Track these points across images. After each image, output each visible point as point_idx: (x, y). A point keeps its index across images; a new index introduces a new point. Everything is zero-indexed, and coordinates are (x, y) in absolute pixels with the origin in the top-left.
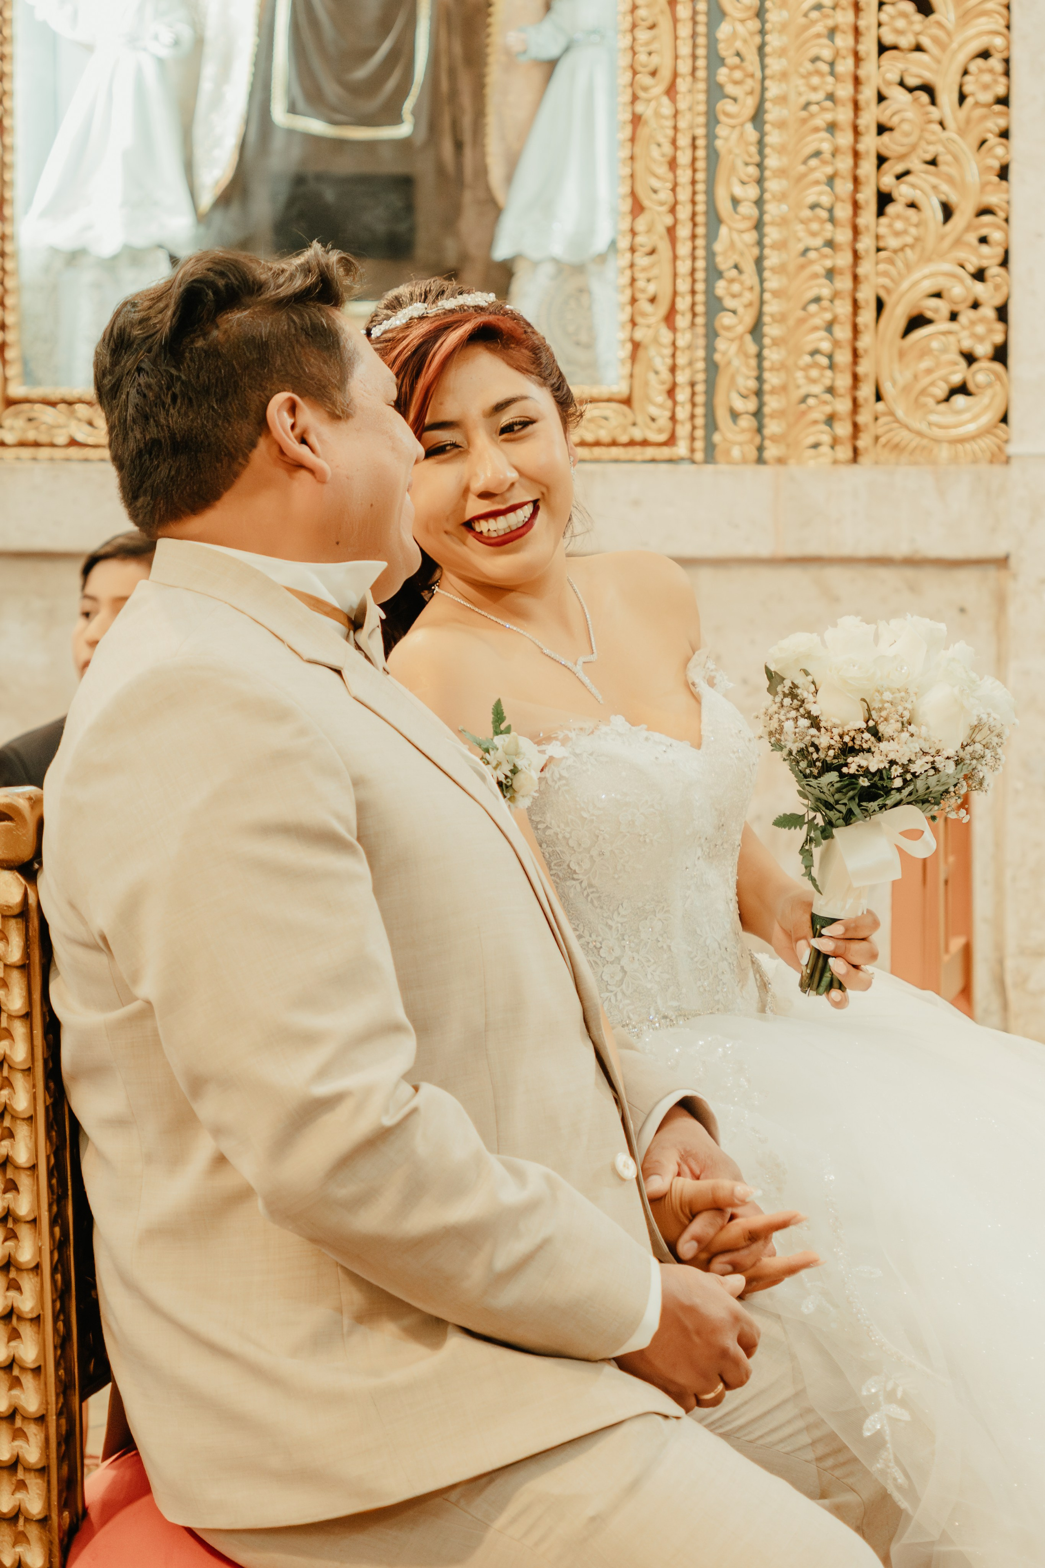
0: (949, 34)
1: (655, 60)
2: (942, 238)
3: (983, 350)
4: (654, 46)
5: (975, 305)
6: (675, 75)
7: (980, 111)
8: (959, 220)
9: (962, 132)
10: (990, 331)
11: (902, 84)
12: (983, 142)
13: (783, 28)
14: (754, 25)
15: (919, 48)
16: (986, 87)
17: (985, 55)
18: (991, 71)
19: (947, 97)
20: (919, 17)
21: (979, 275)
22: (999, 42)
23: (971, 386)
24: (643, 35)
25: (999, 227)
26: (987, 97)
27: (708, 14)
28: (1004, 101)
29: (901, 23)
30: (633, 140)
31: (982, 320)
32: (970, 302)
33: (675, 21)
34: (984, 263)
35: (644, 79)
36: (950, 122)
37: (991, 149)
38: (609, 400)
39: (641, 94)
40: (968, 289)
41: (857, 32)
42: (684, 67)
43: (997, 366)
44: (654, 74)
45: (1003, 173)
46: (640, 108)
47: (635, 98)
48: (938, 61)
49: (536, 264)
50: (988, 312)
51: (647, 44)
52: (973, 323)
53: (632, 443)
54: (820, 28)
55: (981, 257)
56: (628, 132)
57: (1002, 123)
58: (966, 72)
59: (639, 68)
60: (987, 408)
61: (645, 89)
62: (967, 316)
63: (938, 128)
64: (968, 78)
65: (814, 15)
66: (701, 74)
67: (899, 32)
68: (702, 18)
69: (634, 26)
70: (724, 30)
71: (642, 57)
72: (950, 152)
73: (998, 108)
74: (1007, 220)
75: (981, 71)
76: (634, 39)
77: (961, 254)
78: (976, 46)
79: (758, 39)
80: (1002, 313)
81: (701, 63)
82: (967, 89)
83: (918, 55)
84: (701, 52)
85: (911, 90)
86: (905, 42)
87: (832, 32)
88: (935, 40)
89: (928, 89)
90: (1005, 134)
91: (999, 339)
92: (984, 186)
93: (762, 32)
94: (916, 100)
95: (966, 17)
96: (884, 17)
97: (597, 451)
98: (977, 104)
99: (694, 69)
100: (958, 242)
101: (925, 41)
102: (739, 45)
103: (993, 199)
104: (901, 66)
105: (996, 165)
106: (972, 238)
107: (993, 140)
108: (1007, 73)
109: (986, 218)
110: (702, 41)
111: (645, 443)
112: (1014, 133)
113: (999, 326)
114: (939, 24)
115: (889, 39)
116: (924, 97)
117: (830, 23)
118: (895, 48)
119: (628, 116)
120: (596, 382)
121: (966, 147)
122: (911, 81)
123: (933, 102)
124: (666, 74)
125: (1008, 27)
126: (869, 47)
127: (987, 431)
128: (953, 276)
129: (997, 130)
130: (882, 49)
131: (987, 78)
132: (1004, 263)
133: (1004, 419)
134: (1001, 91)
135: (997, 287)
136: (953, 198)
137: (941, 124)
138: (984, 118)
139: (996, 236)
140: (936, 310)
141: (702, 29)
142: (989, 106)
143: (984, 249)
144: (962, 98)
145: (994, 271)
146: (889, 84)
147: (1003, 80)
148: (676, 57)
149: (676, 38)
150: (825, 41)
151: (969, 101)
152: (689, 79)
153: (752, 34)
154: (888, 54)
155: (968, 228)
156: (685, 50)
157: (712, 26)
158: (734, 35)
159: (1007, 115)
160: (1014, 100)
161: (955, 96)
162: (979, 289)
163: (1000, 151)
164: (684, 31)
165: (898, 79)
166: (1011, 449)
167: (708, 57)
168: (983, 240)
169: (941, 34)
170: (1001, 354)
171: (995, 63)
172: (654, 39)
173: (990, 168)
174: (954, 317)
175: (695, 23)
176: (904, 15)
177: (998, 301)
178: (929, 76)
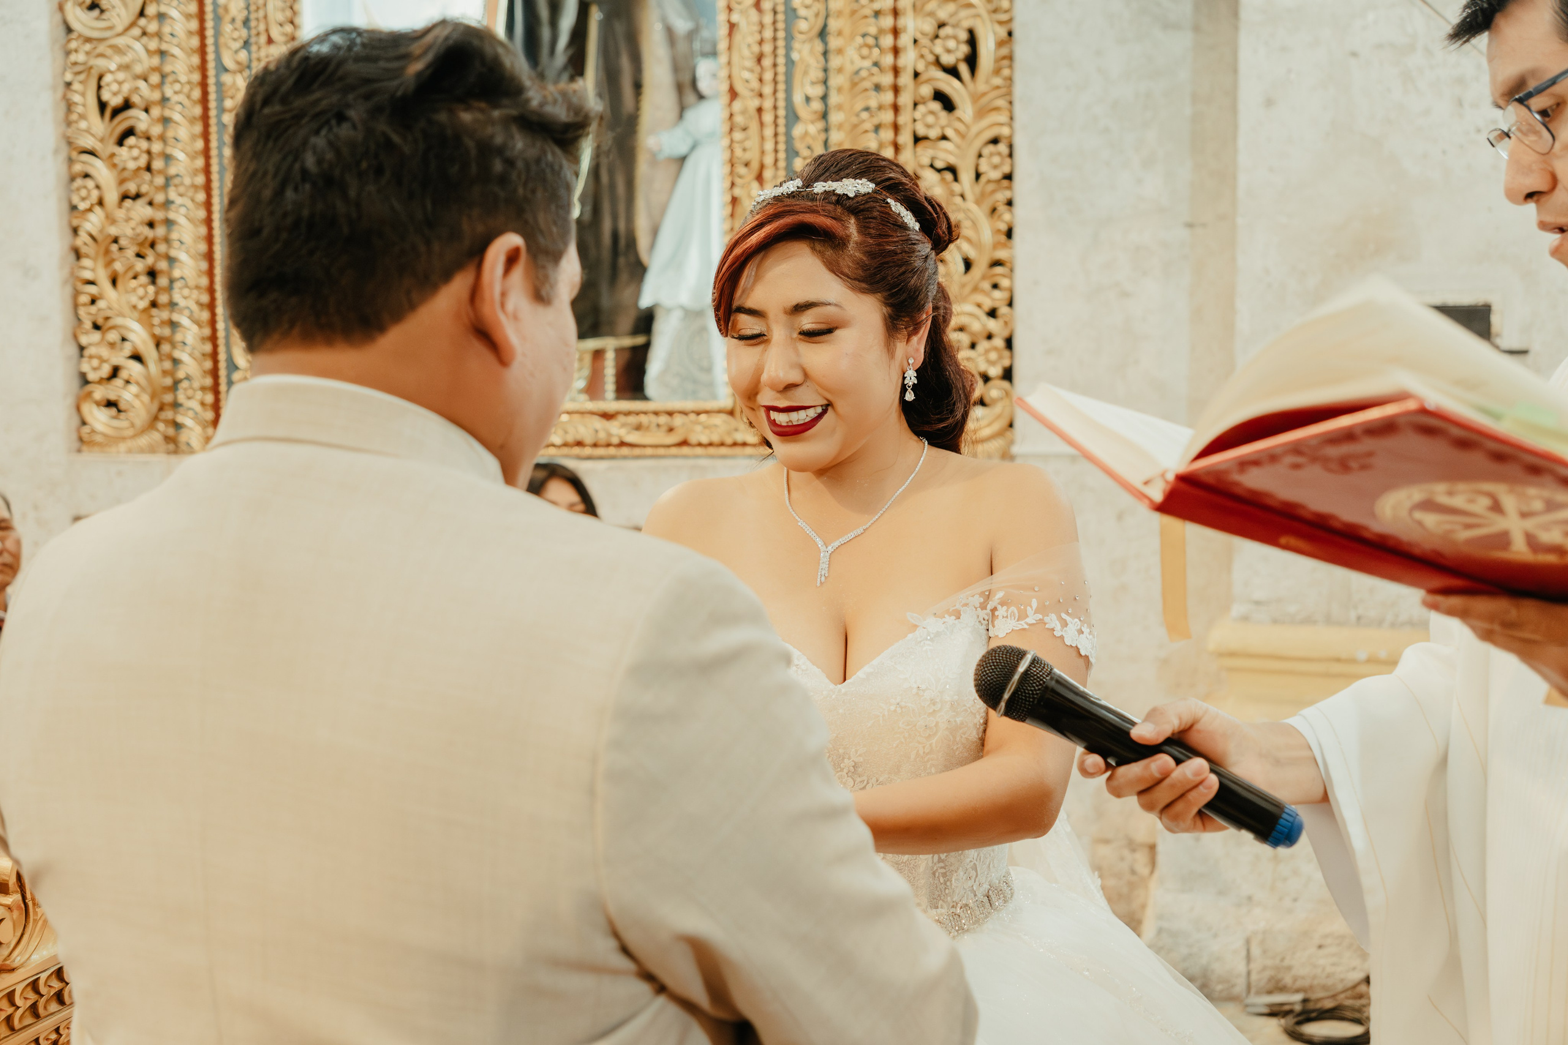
0: (967, 126)
1: (747, 156)
2: (963, 286)
3: (995, 371)
4: (748, 144)
5: (990, 337)
6: (762, 167)
7: (991, 187)
8: (977, 271)
9: (978, 202)
10: (1000, 357)
11: (932, 166)
12: (994, 210)
13: (840, 127)
14: (820, 125)
15: (944, 138)
16: (995, 167)
17: (995, 141)
18: (999, 154)
19: (967, 176)
20: (943, 114)
21: (992, 313)
22: (1005, 131)
23: (987, 400)
24: (738, 136)
25: (1004, 276)
26: (996, 175)
27: (786, 117)
28: (1009, 177)
29: (930, 119)
30: (732, 215)
31: (996, 349)
32: (985, 334)
33: (762, 124)
34: (996, 304)
35: (742, 170)
36: (969, 195)
37: (1000, 217)
38: (720, 411)
39: (738, 181)
40: (984, 326)
41: (896, 128)
42: (769, 160)
43: (1005, 384)
44: (747, 165)
45: (1009, 234)
46: (737, 192)
47: (733, 184)
48: (958, 147)
49: (669, 311)
50: (999, 342)
51: (741, 142)
52: (987, 351)
53: (735, 444)
54: (868, 126)
55: (993, 300)
56: (729, 209)
57: (1007, 194)
58: (980, 156)
59: (735, 160)
60: (999, 417)
61: (740, 177)
62: (983, 345)
63: (958, 200)
64: (983, 161)
65: (865, 115)
66: (782, 164)
67: (929, 126)
68: (782, 121)
69: (731, 130)
70: (798, 131)
71: (738, 152)
72: (968, 218)
73: (1005, 183)
74: (1012, 270)
75: (992, 155)
76: (732, 141)
77: (979, 298)
78: (989, 134)
79: (823, 136)
80: (1009, 343)
81: (782, 155)
82: (983, 168)
83: (944, 144)
84: (782, 147)
85: (939, 171)
86: (933, 133)
87: (877, 128)
88: (957, 131)
89: (952, 170)
90: (1010, 203)
91: (1006, 363)
92: (996, 246)
93: (826, 130)
94: (943, 180)
95: (981, 113)
96: (918, 115)
97: (712, 450)
98: (989, 181)
99: (776, 161)
100: (976, 289)
101: (949, 133)
102: (809, 141)
103: (1001, 254)
104: (930, 152)
105: (1004, 227)
106: (986, 285)
107: (1002, 208)
108: (1011, 155)
109: (999, 270)
110: (782, 139)
111: (744, 444)
112: (1017, 202)
113: (1007, 353)
114: (959, 119)
115: (921, 131)
116: (949, 176)
117: (876, 121)
118: (926, 138)
119: (729, 199)
120: (714, 397)
121: (980, 214)
122: (939, 164)
123: (956, 179)
124: (755, 165)
125: (1011, 118)
126: (905, 138)
127: (1000, 434)
128: (971, 315)
129: (1005, 201)
130: (917, 139)
131: (996, 160)
132: (1010, 304)
133: (1011, 425)
134: (1006, 169)
135: (1006, 323)
136: (972, 254)
137: (962, 196)
138: (993, 192)
139: (1005, 283)
140: (959, 341)
141: (782, 130)
142: (998, 181)
143: (997, 294)
144: (978, 176)
145: (1003, 310)
146: (922, 166)
147: (1008, 160)
148: (763, 152)
149: (763, 138)
150: (872, 135)
151: (983, 179)
152: (773, 169)
153: (819, 132)
154: (922, 145)
155: (984, 278)
156: (769, 146)
157: (789, 127)
158: (806, 133)
159: (1010, 188)
160: (1017, 177)
161: (973, 175)
162: (992, 325)
163: (1007, 217)
164: (769, 132)
165: (929, 163)
166: (1015, 449)
167: (787, 151)
168: (995, 286)
169: (960, 127)
170: (1008, 375)
171: (1002, 148)
172: (747, 139)
173: (999, 231)
174: (973, 346)
175: (776, 125)
176: (932, 113)
177: (1006, 334)
178: (952, 160)
